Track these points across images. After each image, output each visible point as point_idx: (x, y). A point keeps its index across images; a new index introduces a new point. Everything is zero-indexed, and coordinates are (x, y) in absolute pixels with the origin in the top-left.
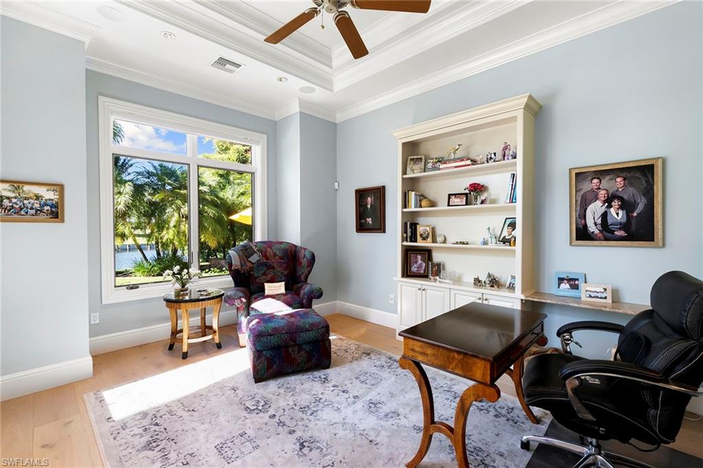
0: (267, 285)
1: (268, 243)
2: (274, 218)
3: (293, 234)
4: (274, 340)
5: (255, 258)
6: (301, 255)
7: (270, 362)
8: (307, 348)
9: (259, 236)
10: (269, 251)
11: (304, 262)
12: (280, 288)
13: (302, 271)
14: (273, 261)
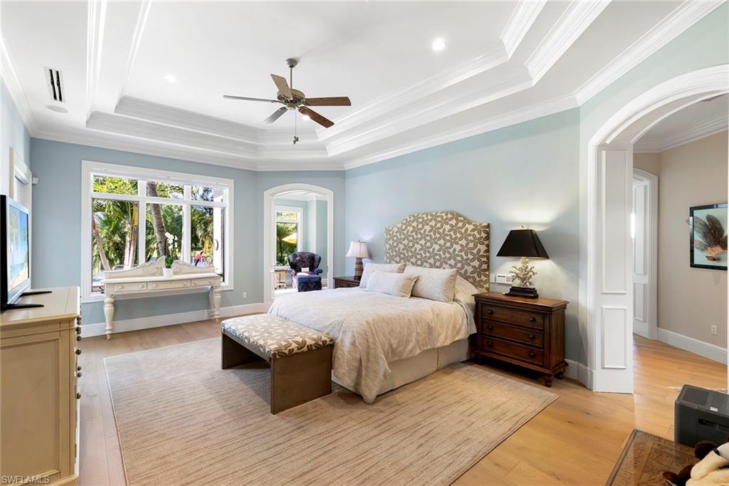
0: (302, 269)
1: (303, 253)
2: (306, 244)
3: (313, 249)
4: (304, 280)
5: (298, 258)
6: (316, 257)
7: (303, 287)
8: (314, 284)
9: (299, 249)
10: (303, 256)
11: (317, 260)
12: (307, 269)
13: (316, 264)
14: (305, 260)
